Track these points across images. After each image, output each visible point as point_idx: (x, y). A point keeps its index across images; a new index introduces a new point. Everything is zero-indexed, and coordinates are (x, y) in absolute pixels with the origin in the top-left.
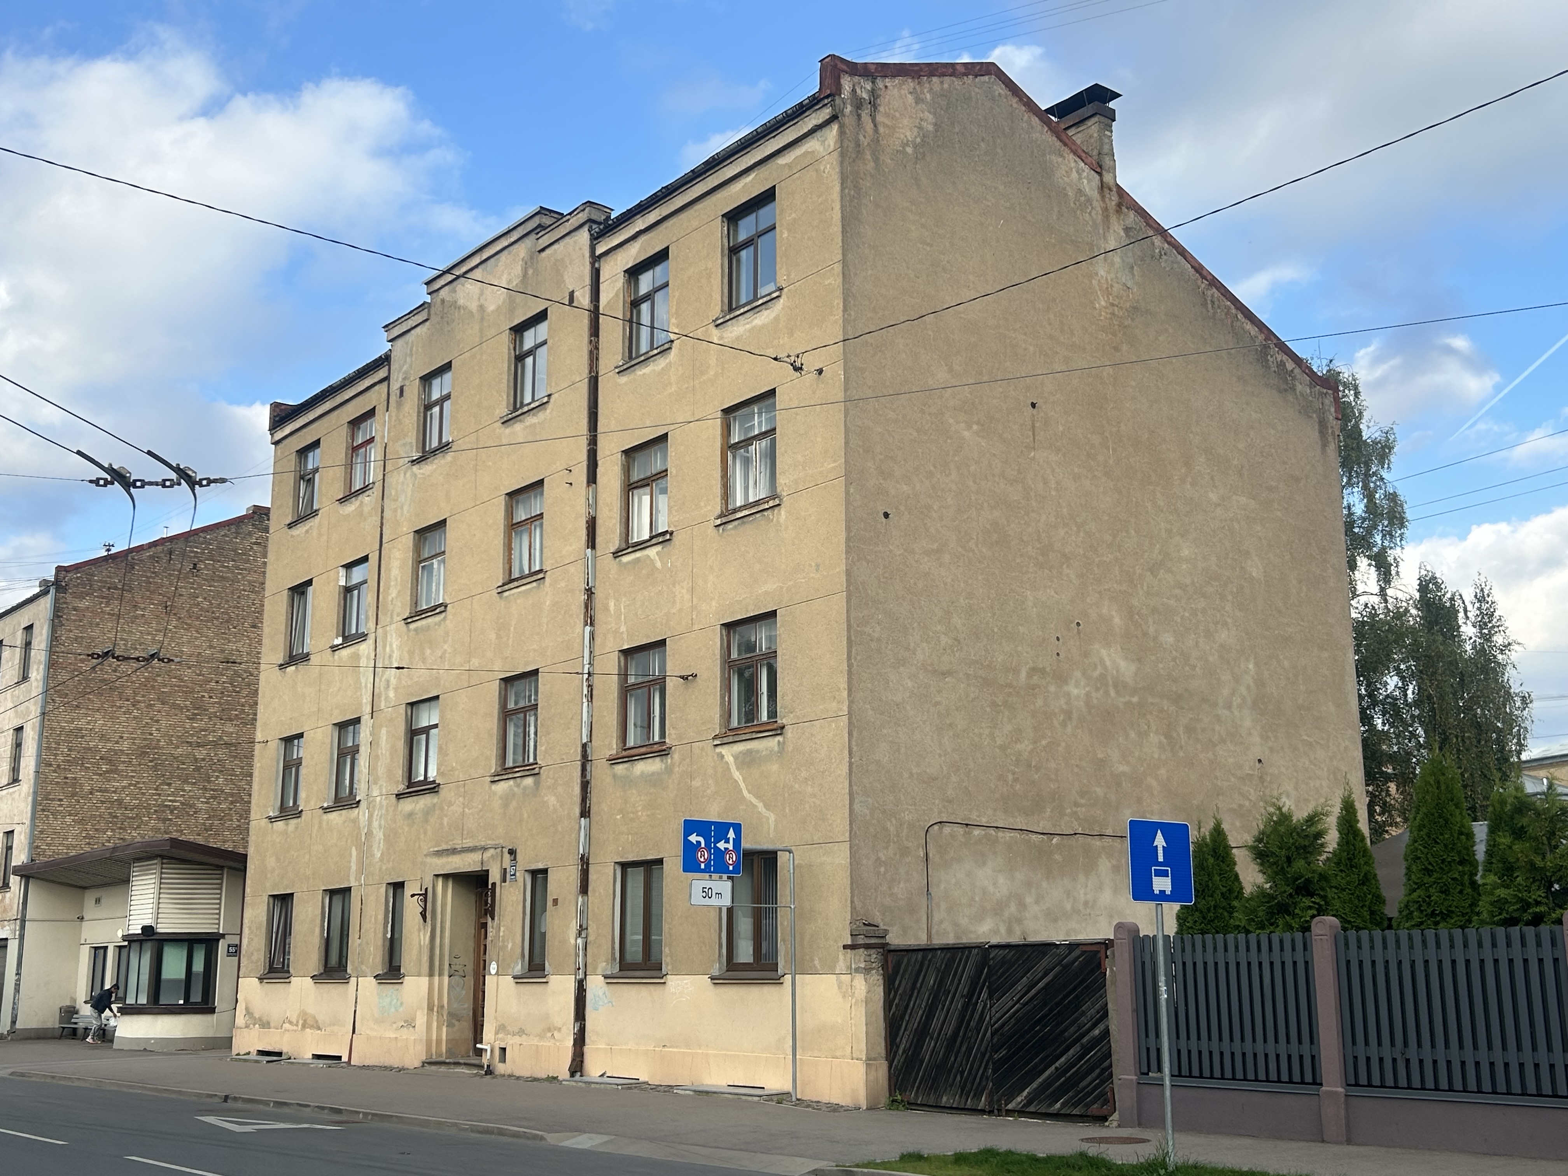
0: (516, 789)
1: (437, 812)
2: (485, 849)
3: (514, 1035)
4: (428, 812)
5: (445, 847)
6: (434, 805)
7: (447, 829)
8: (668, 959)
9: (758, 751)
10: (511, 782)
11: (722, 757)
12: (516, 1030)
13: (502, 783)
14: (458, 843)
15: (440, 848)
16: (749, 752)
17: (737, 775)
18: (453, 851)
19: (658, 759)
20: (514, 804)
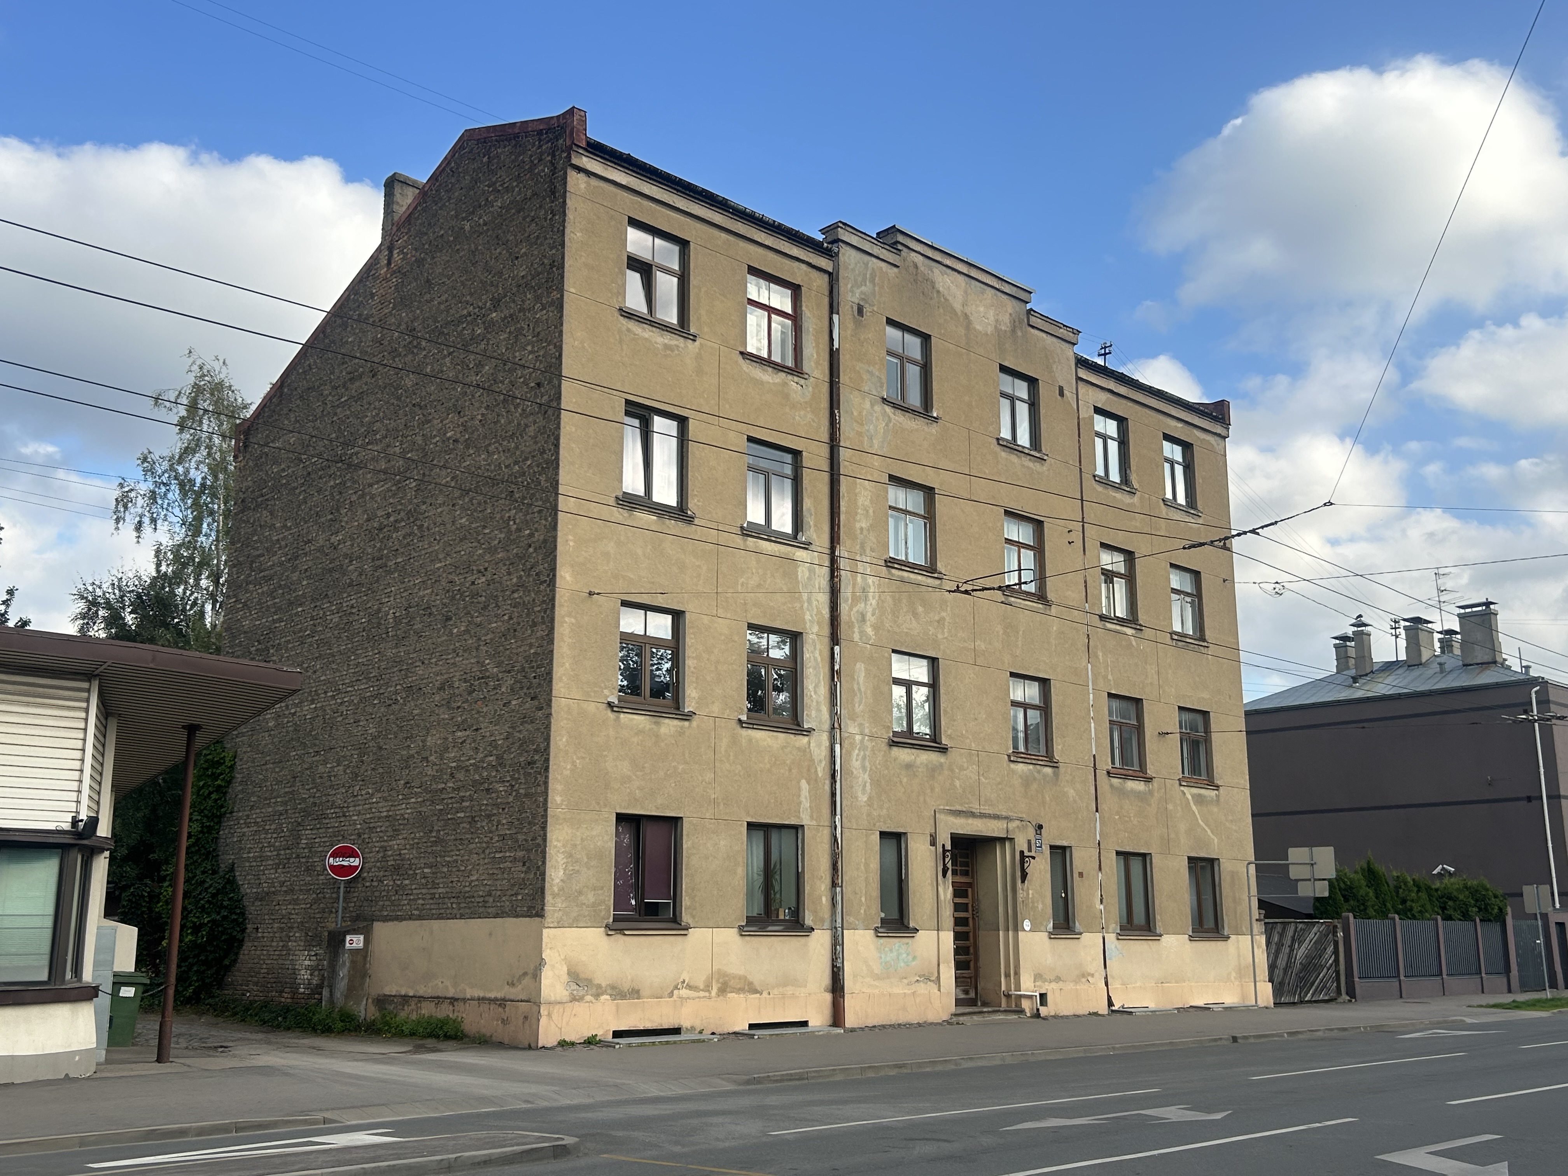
0: (1036, 774)
1: (946, 772)
2: (1008, 818)
3: (1051, 982)
4: (933, 771)
5: (959, 808)
6: (941, 765)
7: (960, 791)
8: (1160, 924)
9: (1205, 796)
10: (1031, 767)
11: (1184, 794)
12: (1052, 978)
13: (1021, 765)
14: (976, 808)
15: (952, 808)
16: (1200, 795)
17: (1194, 808)
18: (972, 815)
19: (1142, 783)
20: (1034, 786)
